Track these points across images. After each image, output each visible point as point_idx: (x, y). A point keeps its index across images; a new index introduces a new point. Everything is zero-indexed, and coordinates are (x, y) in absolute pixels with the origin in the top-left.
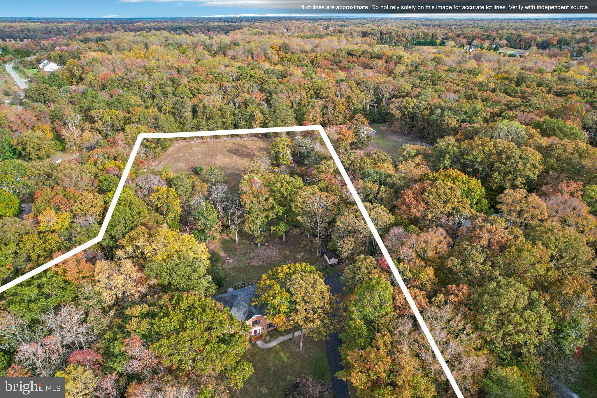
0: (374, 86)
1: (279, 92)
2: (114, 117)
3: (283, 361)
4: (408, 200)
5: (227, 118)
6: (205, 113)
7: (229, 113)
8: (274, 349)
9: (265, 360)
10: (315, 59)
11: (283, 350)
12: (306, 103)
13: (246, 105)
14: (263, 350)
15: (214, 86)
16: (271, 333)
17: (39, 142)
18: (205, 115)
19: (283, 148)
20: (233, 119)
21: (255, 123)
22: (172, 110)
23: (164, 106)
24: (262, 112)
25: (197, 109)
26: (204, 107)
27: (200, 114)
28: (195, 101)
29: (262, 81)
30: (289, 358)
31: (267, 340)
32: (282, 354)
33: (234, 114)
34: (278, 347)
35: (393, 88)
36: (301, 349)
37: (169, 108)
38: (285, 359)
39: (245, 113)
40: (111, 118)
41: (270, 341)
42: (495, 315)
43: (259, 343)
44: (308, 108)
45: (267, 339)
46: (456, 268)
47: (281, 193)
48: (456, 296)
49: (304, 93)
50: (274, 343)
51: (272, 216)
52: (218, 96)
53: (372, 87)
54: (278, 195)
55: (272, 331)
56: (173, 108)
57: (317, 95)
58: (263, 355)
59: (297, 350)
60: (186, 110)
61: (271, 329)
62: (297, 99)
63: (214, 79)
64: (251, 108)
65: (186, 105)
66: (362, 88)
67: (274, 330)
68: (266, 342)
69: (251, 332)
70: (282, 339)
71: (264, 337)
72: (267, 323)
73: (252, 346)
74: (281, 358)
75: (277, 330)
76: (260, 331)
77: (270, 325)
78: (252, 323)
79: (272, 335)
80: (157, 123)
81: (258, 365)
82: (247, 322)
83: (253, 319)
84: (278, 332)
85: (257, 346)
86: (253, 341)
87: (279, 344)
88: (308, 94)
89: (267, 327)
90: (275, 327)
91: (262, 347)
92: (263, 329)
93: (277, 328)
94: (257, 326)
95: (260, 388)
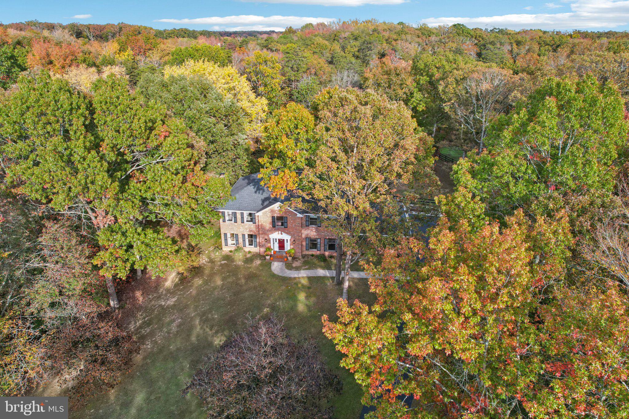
1: (498, 44)
8: (294, 282)
9: (264, 291)
14: (274, 276)
16: (310, 257)
22: (357, 53)
23: (349, 47)
30: (308, 307)
31: (294, 265)
32: (302, 296)
34: (305, 282)
38: (300, 306)
41: (297, 269)
43: (276, 267)
45: (297, 264)
50: (303, 275)
55: (312, 255)
58: (268, 283)
60: (372, 52)
61: (314, 252)
67: (317, 257)
68: (289, 267)
69: (268, 240)
70: (321, 272)
71: (290, 258)
72: (303, 236)
73: (261, 265)
74: (294, 299)
75: (322, 258)
76: (288, 246)
77: (313, 244)
78: (270, 220)
79: (308, 263)
80: (332, 58)
81: (247, 293)
82: (260, 214)
83: (272, 211)
84: (324, 261)
85: (270, 268)
86: (268, 257)
87: (310, 278)
88: (542, 48)
89: (304, 243)
90: (322, 252)
91: (276, 272)
92: (294, 242)
93: (324, 255)
94: (283, 231)
95: (217, 332)
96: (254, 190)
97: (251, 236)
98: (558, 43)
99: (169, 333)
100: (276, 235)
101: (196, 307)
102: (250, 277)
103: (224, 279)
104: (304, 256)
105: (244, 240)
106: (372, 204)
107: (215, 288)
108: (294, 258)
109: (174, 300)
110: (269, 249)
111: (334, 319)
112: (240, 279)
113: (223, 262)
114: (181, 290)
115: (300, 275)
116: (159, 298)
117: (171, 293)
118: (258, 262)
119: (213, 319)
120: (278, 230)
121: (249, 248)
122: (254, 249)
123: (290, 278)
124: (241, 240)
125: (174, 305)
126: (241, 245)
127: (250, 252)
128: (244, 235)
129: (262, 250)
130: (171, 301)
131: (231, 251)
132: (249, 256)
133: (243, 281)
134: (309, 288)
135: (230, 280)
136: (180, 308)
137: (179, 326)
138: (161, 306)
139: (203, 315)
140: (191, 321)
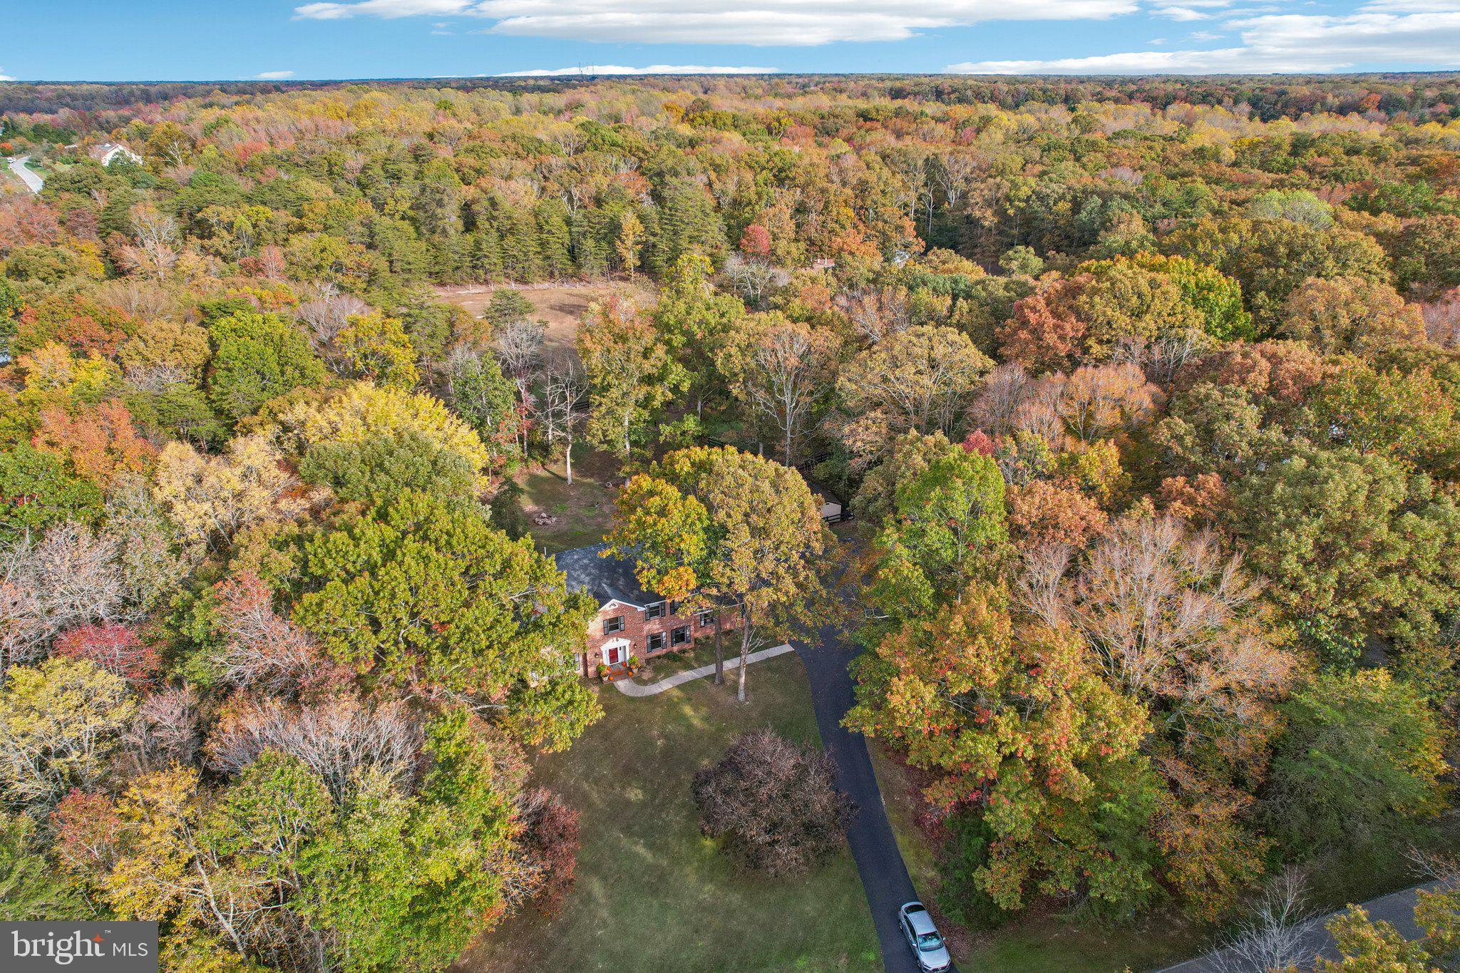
0: (927, 159)
1: (684, 173)
2: (262, 224)
3: (690, 727)
4: (1033, 318)
5: (549, 232)
6: (495, 218)
7: (556, 220)
8: (665, 698)
9: (639, 721)
10: (776, 124)
11: (689, 699)
12: (754, 197)
13: (599, 202)
14: (632, 699)
15: (519, 164)
16: (657, 661)
18: (495, 224)
19: (695, 281)
20: (567, 236)
21: (623, 242)
22: (411, 213)
23: (391, 202)
24: (642, 218)
25: (475, 208)
26: (494, 204)
27: (482, 222)
28: (470, 192)
29: (641, 155)
30: (706, 719)
31: (645, 677)
32: (688, 710)
33: (568, 222)
34: (676, 693)
35: (975, 164)
36: (742, 696)
37: (405, 206)
38: (696, 722)
39: (597, 220)
40: (255, 226)
41: (653, 681)
42: (1311, 528)
43: (622, 685)
44: (757, 207)
45: (646, 675)
46: (1182, 446)
48: (1191, 501)
49: (749, 176)
50: (667, 685)
51: (661, 394)
52: (529, 184)
53: (920, 163)
54: (678, 340)
55: (659, 657)
56: (414, 207)
58: (634, 710)
59: (731, 699)
60: (448, 211)
61: (658, 652)
62: (731, 189)
63: (520, 151)
64: (612, 208)
65: (446, 199)
66: (895, 165)
67: (666, 656)
68: (641, 681)
69: (599, 655)
70: (687, 675)
71: (635, 671)
72: (644, 634)
74: (684, 717)
75: (671, 656)
76: (626, 655)
77: (655, 641)
78: (603, 625)
79: (662, 668)
81: (619, 732)
83: (605, 612)
84: (678, 660)
85: (618, 691)
86: (605, 679)
87: (680, 687)
88: (758, 177)
89: (646, 644)
90: (669, 648)
91: (632, 695)
92: (634, 646)
93: (674, 651)
94: (618, 636)
95: (623, 788)
100: (612, 644)
104: (651, 661)
108: (641, 669)
115: (665, 688)
119: (605, 776)
120: (613, 636)
123: (656, 696)
139: (586, 777)
140: (577, 789)
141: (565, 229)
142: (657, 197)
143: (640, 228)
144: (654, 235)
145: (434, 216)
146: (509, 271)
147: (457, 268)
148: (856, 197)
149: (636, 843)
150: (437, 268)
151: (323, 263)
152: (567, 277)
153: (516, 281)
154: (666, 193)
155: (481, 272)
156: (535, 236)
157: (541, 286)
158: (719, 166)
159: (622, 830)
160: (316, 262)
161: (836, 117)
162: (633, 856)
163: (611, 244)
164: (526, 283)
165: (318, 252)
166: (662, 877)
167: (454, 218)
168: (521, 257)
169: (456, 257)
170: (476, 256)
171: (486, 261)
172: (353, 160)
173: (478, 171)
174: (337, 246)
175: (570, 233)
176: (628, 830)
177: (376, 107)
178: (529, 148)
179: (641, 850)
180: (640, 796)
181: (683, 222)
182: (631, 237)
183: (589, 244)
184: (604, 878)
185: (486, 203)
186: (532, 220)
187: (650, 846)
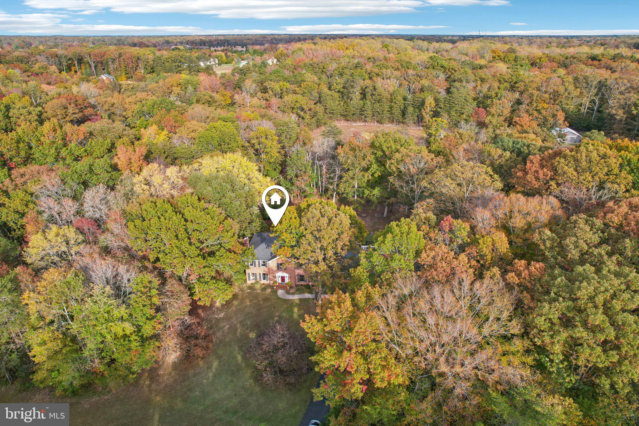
0: (600, 82)
1: (465, 81)
2: (284, 89)
3: (291, 316)
5: (395, 103)
6: (374, 95)
7: (400, 98)
9: (274, 308)
10: (538, 61)
12: (494, 95)
13: (422, 90)
14: (279, 298)
15: (396, 73)
16: (300, 287)
17: (210, 100)
18: (374, 97)
19: (437, 130)
20: (402, 105)
21: (425, 110)
22: (342, 90)
23: (335, 84)
24: (436, 100)
25: (367, 90)
26: (375, 88)
27: (368, 96)
29: (453, 72)
31: (291, 292)
32: (296, 310)
33: (405, 99)
34: (297, 301)
37: (339, 87)
39: (417, 99)
40: (281, 90)
41: (293, 294)
43: (280, 292)
44: (494, 100)
47: (383, 151)
49: (496, 85)
50: (296, 297)
51: (367, 176)
52: (395, 81)
53: (595, 83)
54: (379, 154)
55: (302, 285)
56: (344, 87)
57: (512, 88)
58: (276, 303)
60: (355, 90)
61: (302, 283)
62: (485, 90)
63: (400, 67)
64: (426, 94)
65: (355, 85)
66: (579, 83)
67: (304, 286)
68: (288, 293)
69: (275, 277)
70: (307, 295)
71: (288, 288)
72: (296, 273)
73: (271, 292)
74: (292, 312)
75: (308, 287)
76: (287, 280)
77: (302, 278)
78: (276, 265)
79: (299, 290)
80: (320, 97)
81: (265, 309)
82: (270, 262)
83: (277, 260)
84: (309, 289)
85: (277, 294)
86: (275, 287)
87: (300, 300)
88: (501, 86)
89: (297, 278)
90: (308, 283)
91: (280, 297)
92: (290, 278)
93: (308, 285)
94: (283, 271)
95: (250, 331)
96: (266, 246)
97: (264, 274)
98: (515, 80)
99: (223, 332)
100: (280, 274)
101: (237, 318)
102: (266, 299)
103: (250, 301)
104: (297, 286)
105: (260, 277)
106: (329, 267)
107: (246, 307)
108: (291, 287)
109: (223, 314)
110: (276, 282)
111: (304, 321)
112: (260, 301)
113: (248, 291)
114: (226, 309)
115: (295, 298)
116: (213, 313)
117: (220, 311)
118: (269, 290)
119: (247, 324)
120: (281, 271)
121: (263, 281)
122: (265, 282)
123: (289, 300)
124: (258, 277)
125: (224, 317)
126: (259, 280)
127: (264, 284)
128: (260, 274)
129: (272, 282)
130: (222, 315)
131: (252, 284)
132: (263, 286)
133: (262, 302)
134: (299, 305)
135: (254, 302)
136: (227, 318)
137: (229, 328)
138: (215, 318)
139: (241, 322)
140: (235, 326)
141: (403, 101)
142: (448, 91)
143: (433, 104)
144: (441, 108)
145: (349, 93)
146: (375, 117)
147: (354, 114)
148: (551, 99)
149: (239, 353)
150: (345, 113)
151: (295, 107)
152: (399, 122)
153: (378, 122)
154: (453, 89)
155: (363, 117)
156: (389, 104)
157: (387, 126)
158: (484, 79)
159: (238, 347)
160: (293, 105)
161: (574, 58)
162: (235, 358)
163: (420, 110)
164: (382, 123)
165: (294, 102)
166: (238, 370)
167: (357, 93)
168: (381, 113)
169: (354, 109)
170: (362, 110)
171: (366, 112)
172: (333, 66)
173: (378, 75)
174: (303, 101)
175: (404, 104)
176: (240, 348)
177: (357, 45)
178: (404, 66)
179: (239, 358)
180: (254, 337)
181: (454, 103)
182: (428, 108)
183: (410, 109)
184: (220, 362)
185: (372, 88)
186: (389, 97)
187: (244, 357)
